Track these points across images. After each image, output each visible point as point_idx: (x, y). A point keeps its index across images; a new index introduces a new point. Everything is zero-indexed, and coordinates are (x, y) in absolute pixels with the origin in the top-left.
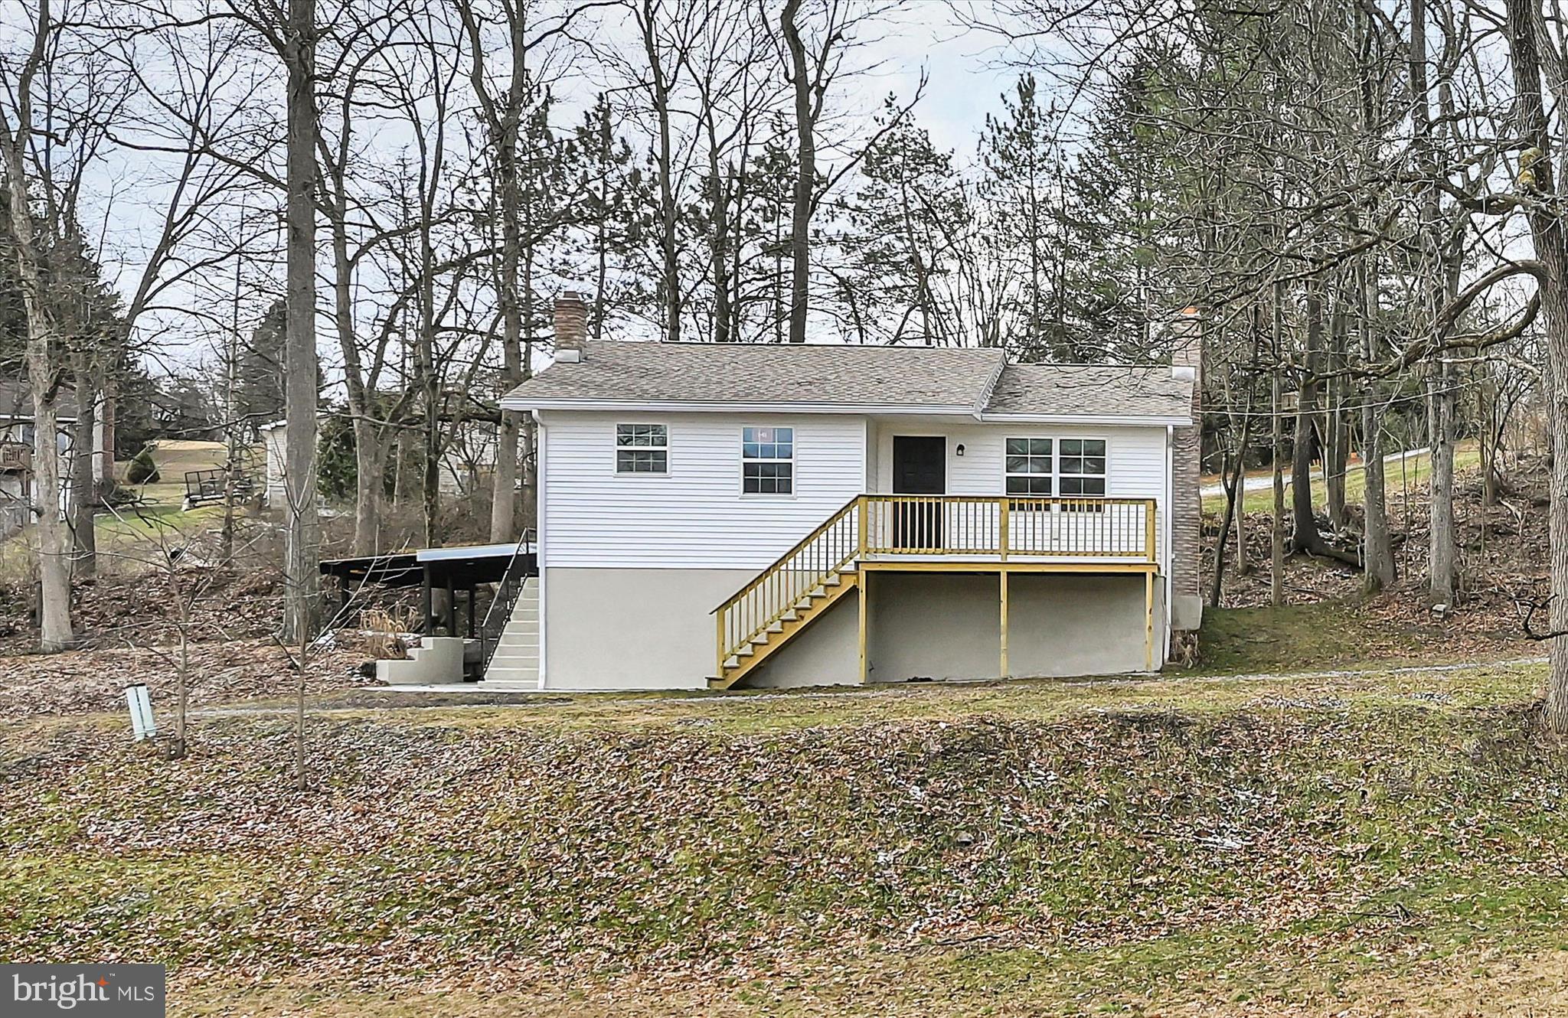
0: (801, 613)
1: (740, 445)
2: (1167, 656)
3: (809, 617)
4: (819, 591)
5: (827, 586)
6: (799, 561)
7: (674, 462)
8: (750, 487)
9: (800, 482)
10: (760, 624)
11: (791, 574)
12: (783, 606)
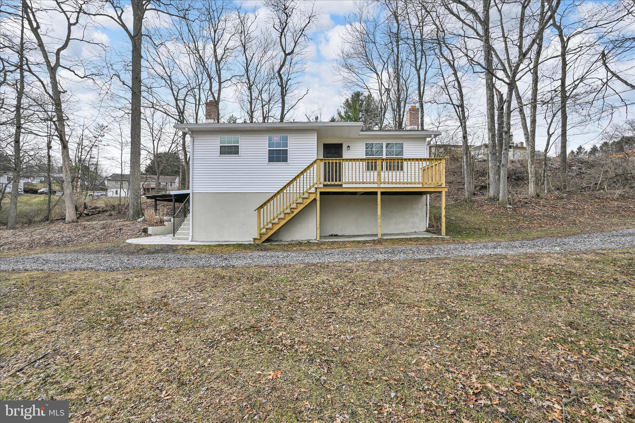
0: (292, 210)
1: (267, 142)
2: (427, 226)
3: (296, 212)
4: (300, 201)
5: (303, 198)
6: (291, 189)
7: (242, 150)
8: (271, 160)
9: (290, 157)
10: (275, 215)
11: (288, 195)
12: (285, 207)
